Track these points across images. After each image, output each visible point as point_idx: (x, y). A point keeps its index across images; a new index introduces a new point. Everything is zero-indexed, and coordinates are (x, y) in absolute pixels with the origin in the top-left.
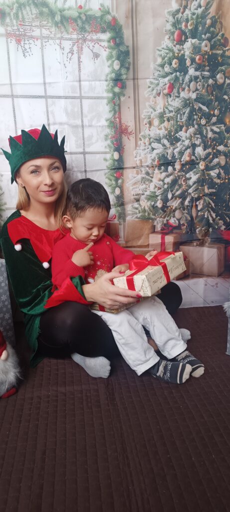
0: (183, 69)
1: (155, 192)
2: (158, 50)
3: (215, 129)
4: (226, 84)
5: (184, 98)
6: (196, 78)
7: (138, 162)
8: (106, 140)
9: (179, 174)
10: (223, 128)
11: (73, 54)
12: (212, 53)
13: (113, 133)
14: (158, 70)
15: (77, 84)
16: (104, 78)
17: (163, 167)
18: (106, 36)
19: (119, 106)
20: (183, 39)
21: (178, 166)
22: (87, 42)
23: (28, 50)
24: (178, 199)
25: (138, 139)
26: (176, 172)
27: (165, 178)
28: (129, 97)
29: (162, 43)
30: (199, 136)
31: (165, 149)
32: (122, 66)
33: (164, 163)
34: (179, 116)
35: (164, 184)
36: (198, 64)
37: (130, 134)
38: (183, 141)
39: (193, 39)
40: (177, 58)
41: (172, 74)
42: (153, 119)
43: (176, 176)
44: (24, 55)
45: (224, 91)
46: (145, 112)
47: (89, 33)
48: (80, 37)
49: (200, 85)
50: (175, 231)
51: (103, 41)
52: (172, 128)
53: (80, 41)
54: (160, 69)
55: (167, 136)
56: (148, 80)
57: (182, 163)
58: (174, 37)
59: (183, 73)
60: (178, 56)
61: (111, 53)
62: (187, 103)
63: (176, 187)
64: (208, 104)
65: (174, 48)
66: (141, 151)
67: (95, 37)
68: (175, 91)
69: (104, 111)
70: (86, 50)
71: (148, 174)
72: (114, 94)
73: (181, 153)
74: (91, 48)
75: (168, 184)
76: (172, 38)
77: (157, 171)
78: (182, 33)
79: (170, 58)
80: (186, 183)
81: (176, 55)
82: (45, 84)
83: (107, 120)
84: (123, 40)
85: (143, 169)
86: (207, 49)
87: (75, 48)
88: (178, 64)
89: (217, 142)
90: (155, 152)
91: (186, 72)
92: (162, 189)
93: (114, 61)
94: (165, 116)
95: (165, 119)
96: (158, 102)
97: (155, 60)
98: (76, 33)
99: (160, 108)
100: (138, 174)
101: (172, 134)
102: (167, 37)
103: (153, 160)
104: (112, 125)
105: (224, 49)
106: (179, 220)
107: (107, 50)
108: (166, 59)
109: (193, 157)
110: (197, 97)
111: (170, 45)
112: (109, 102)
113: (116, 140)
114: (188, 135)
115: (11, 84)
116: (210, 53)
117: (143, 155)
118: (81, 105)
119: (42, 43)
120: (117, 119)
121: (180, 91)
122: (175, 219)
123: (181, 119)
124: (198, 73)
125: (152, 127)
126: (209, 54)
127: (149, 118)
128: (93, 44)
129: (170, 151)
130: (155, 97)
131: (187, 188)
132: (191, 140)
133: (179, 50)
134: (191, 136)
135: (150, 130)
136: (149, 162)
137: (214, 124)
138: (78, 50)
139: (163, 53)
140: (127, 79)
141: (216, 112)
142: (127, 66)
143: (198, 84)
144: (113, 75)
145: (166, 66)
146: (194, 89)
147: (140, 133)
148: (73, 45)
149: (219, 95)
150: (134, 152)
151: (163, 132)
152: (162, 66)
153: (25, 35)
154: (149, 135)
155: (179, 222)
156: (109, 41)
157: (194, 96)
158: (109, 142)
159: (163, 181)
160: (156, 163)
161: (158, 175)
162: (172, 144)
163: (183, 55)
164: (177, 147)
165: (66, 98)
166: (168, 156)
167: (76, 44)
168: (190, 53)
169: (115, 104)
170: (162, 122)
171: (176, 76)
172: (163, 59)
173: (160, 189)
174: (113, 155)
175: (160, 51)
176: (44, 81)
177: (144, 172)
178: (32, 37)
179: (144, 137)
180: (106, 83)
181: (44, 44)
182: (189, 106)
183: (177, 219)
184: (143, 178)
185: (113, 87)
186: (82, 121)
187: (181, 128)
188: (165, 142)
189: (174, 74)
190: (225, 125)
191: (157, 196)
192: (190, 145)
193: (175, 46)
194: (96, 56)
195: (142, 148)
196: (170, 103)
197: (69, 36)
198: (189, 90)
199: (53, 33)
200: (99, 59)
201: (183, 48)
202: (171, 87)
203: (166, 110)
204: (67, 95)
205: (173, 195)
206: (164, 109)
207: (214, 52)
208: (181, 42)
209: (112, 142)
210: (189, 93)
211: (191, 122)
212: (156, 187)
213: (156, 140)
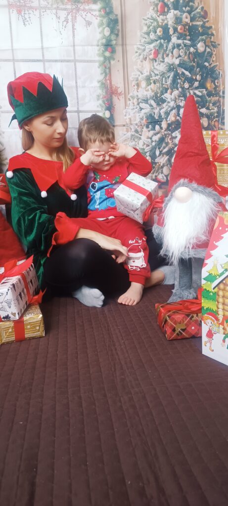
0: (166, 37)
1: (144, 149)
2: (144, 19)
3: (197, 92)
4: (207, 52)
5: (168, 63)
6: (179, 45)
7: (128, 121)
8: (98, 100)
9: (166, 132)
10: (205, 92)
11: (67, 22)
12: (192, 25)
13: (104, 94)
14: (144, 38)
15: (72, 49)
16: (95, 43)
17: (150, 126)
18: (97, 6)
19: (110, 69)
20: (166, 10)
21: (164, 125)
22: (80, 12)
23: (28, 19)
24: (165, 156)
25: (127, 100)
26: (163, 131)
27: (153, 136)
28: (119, 61)
29: (147, 13)
30: (183, 98)
31: (152, 109)
32: (112, 32)
33: (152, 122)
34: (164, 79)
35: (152, 142)
36: (180, 33)
37: (120, 94)
38: (169, 102)
39: (175, 10)
40: (161, 27)
41: (157, 41)
42: (141, 81)
43: (163, 134)
44: (24, 24)
45: (205, 58)
46: (133, 74)
47: (82, 3)
48: (74, 7)
49: (182, 52)
50: (163, 186)
51: (95, 10)
52: (158, 90)
53: (74, 11)
54: (146, 36)
55: (153, 97)
56: (135, 46)
57: (168, 122)
58: (157, 9)
59: (166, 41)
60: (162, 25)
61: (102, 21)
62: (171, 68)
63: (163, 145)
64: (190, 70)
65: (158, 18)
66: (130, 110)
67: (87, 7)
68: (160, 56)
69: (97, 73)
70: (79, 18)
71: (136, 131)
72: (105, 58)
73: (167, 114)
74: (84, 16)
75: (155, 141)
76: (156, 9)
77: (145, 129)
78: (165, 5)
79: (154, 27)
80: (173, 141)
81: (160, 24)
82: (42, 48)
83: (99, 82)
84: (112, 9)
85: (132, 127)
86: (188, 20)
87: (70, 17)
88: (162, 32)
89: (199, 105)
90: (143, 111)
91: (169, 40)
92: (151, 146)
93: (104, 28)
94: (151, 78)
95: (152, 81)
96: (144, 66)
97: (141, 29)
98: (70, 4)
99: (147, 72)
100: (127, 131)
101: (159, 95)
102: (152, 8)
103: (142, 119)
104: (103, 86)
105: (204, 20)
106: (167, 176)
107: (98, 18)
108: (151, 27)
109: (178, 118)
110: (180, 63)
111: (155, 15)
112: (100, 65)
113: (107, 100)
114: (173, 97)
115: (12, 50)
116: (191, 25)
117: (132, 114)
118: (76, 68)
119: (40, 13)
120: (108, 81)
121: (165, 56)
122: (163, 175)
123: (166, 82)
124: (180, 41)
125: (140, 89)
126: (189, 25)
127: (137, 80)
128: (85, 13)
129: (156, 111)
130: (142, 62)
131: (173, 146)
132: (176, 102)
133: (162, 20)
134: (176, 98)
135: (138, 92)
136: (138, 120)
137: (197, 88)
138: (72, 19)
139: (148, 22)
140: (116, 44)
141: (198, 77)
142: (116, 32)
143: (181, 51)
144: (104, 41)
145: (152, 33)
146: (177, 56)
147: (129, 94)
148: (68, 15)
149: (200, 62)
150: (124, 111)
151: (150, 94)
152: (148, 34)
153: (25, 6)
154: (137, 96)
155: (167, 178)
156: (100, 11)
157: (177, 62)
158: (100, 102)
159: (151, 138)
160: (144, 122)
161: (146, 133)
162: (158, 105)
163: (167, 25)
164: (163, 108)
165: (62, 61)
166: (155, 116)
167: (71, 14)
168: (173, 22)
169: (105, 67)
170: (149, 84)
171: (161, 43)
172: (149, 27)
173: (149, 146)
174: (104, 114)
175: (146, 20)
176: (42, 46)
177: (133, 130)
178: (31, 8)
179: (133, 97)
180: (98, 48)
181: (42, 14)
182: (173, 70)
183: (165, 176)
184: (132, 135)
185: (104, 52)
186: (76, 83)
187: (166, 90)
188: (152, 102)
189: (159, 41)
190: (207, 89)
191: (146, 152)
192: (175, 106)
193: (158, 16)
194: (89, 23)
195: (131, 107)
196: (156, 67)
197: (64, 7)
198: (173, 56)
199: (50, 3)
200: (91, 26)
201: (166, 18)
202: (157, 53)
203: (152, 73)
204: (63, 58)
205: (161, 152)
206: (150, 73)
207: (194, 23)
208: (163, 13)
209: (104, 102)
210: (173, 58)
211: (175, 85)
212: (144, 144)
213: (144, 100)
